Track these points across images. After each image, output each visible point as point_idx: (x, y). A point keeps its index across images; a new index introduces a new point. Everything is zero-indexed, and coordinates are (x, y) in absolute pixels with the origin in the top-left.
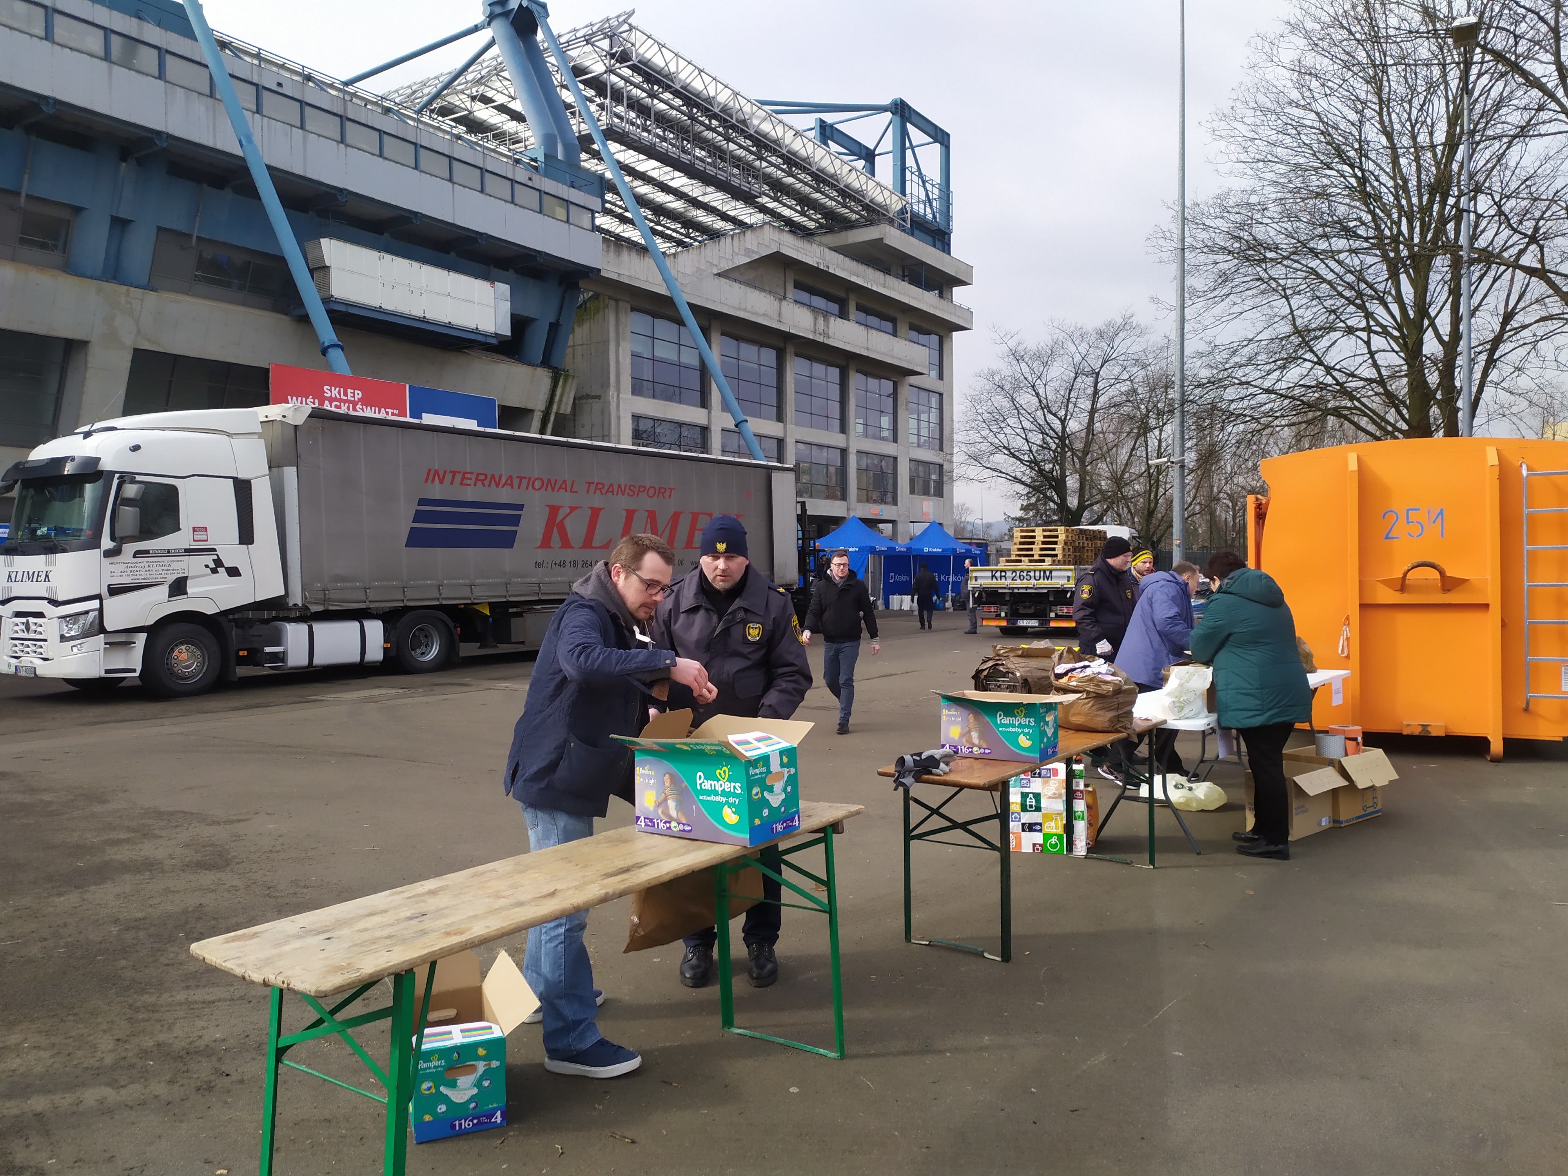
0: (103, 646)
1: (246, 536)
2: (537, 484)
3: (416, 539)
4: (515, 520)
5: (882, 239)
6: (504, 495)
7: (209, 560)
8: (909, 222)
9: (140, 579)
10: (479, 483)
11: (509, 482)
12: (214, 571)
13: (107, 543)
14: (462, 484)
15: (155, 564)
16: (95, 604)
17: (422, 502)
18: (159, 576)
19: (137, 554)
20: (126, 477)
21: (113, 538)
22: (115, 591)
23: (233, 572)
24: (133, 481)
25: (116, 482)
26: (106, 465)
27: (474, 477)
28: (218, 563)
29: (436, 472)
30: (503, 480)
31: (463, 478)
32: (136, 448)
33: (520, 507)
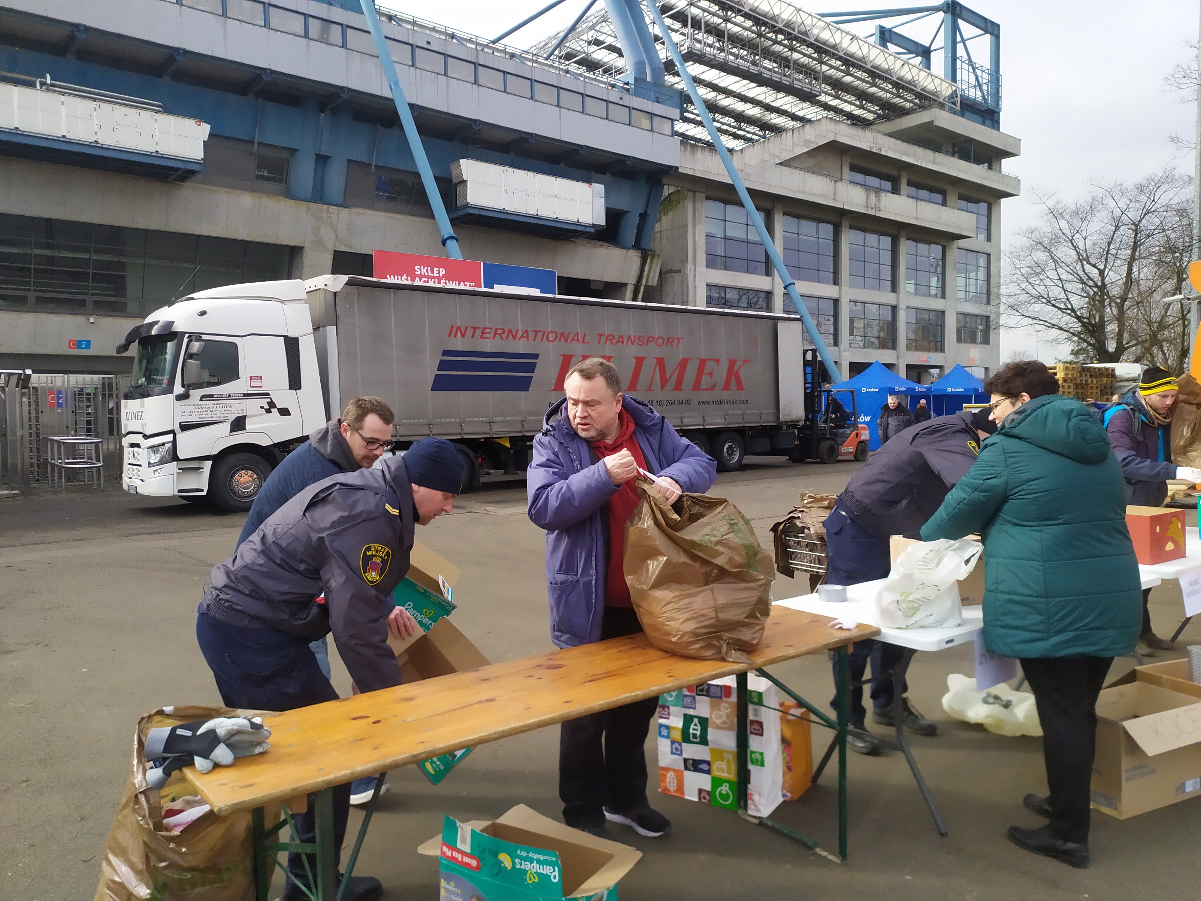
0: (176, 470)
1: (295, 383)
2: (551, 337)
3: (440, 384)
4: (531, 368)
5: (932, 122)
6: (521, 347)
7: (264, 402)
8: (958, 104)
9: (207, 418)
10: (497, 336)
11: (526, 335)
12: (268, 411)
13: (178, 389)
14: (482, 337)
15: (218, 406)
16: (170, 437)
17: (445, 353)
18: (222, 416)
19: (203, 398)
20: (195, 337)
21: (183, 386)
22: (185, 427)
23: (285, 412)
24: (199, 339)
25: (186, 340)
26: (178, 327)
27: (493, 331)
28: (272, 404)
29: (459, 328)
30: (520, 334)
31: (483, 332)
32: (203, 313)
33: (536, 356)
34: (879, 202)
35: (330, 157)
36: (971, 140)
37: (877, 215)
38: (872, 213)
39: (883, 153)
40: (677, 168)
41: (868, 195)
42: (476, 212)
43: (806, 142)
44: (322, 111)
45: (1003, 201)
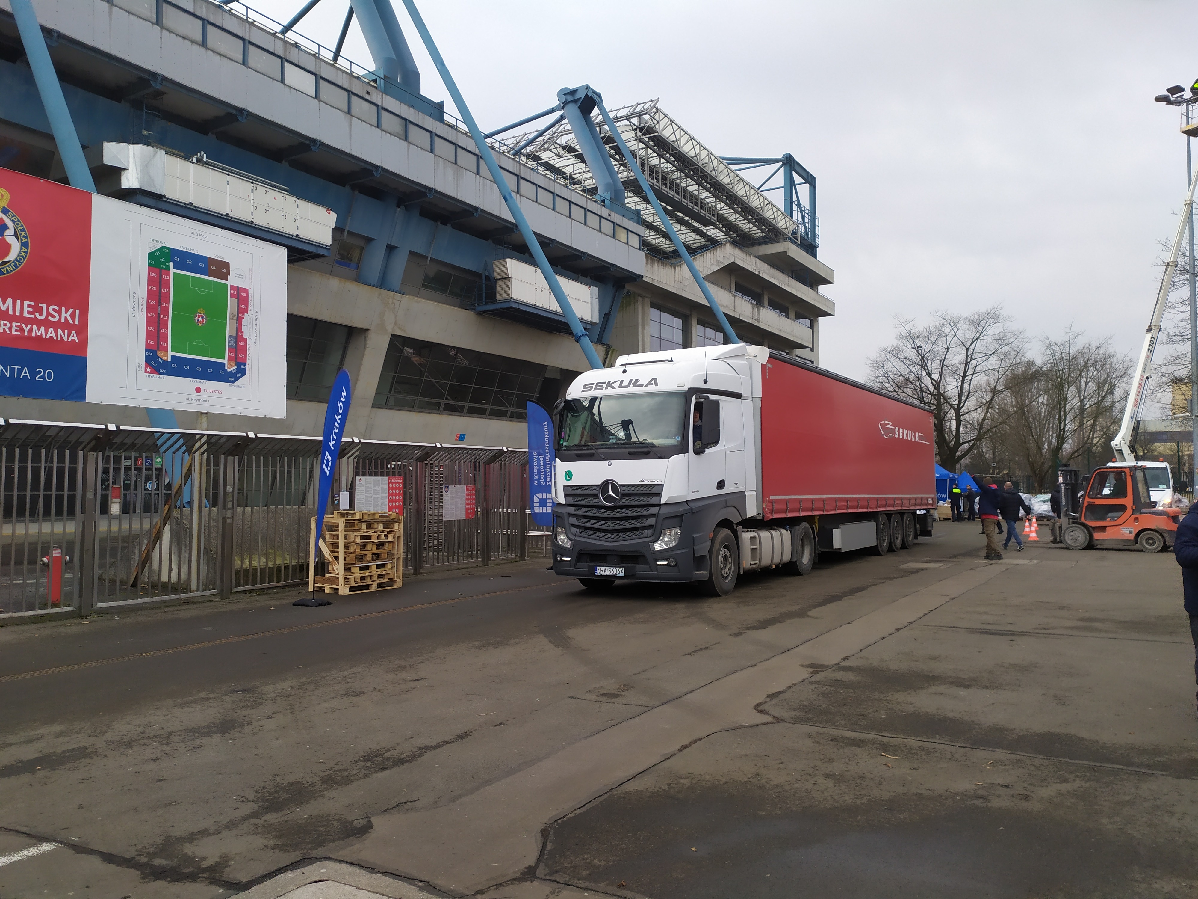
5: (786, 252)
8: (799, 239)
34: (759, 315)
35: (397, 247)
36: (807, 268)
37: (758, 325)
38: (755, 323)
39: (761, 275)
40: (642, 276)
41: (753, 309)
42: (515, 306)
43: (718, 262)
44: (398, 206)
45: (821, 319)
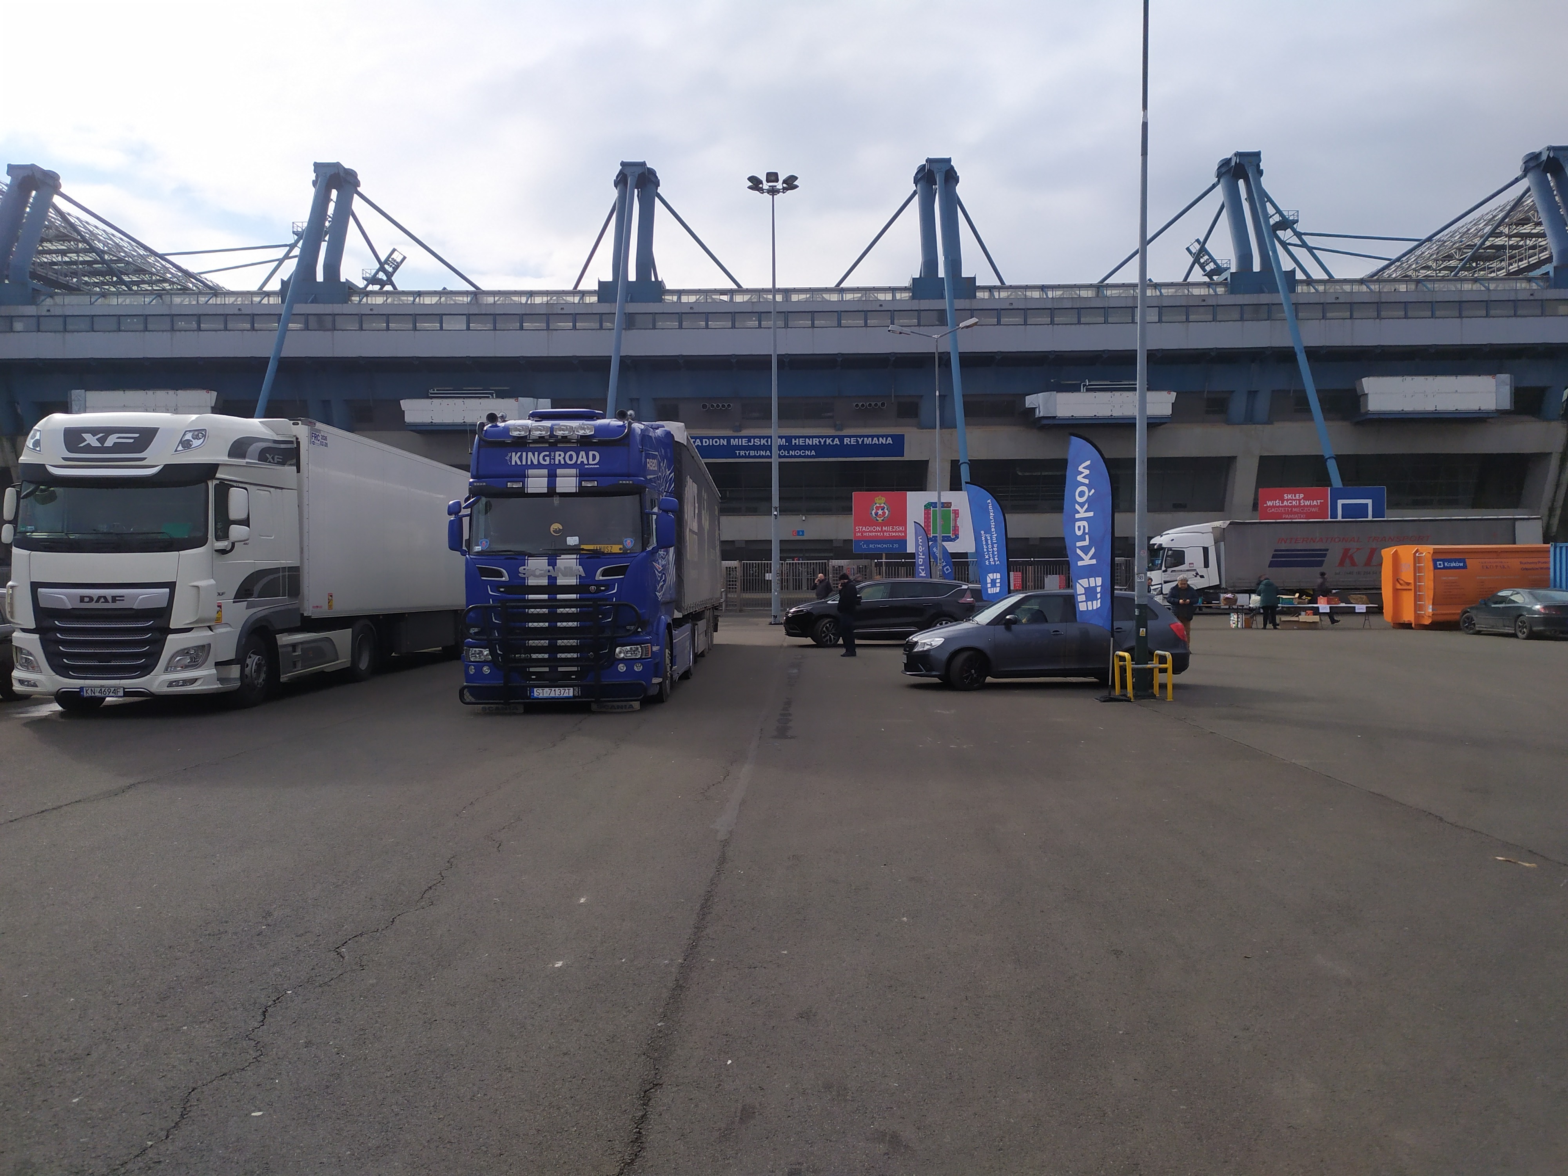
0: (1162, 598)
1: (1206, 565)
2: (1337, 540)
3: (1272, 564)
4: (1325, 555)
6: (1318, 546)
7: (1194, 573)
10: (1305, 542)
11: (1321, 540)
12: (1196, 576)
13: (1163, 568)
14: (1295, 542)
16: (1160, 586)
17: (1276, 551)
19: (1172, 571)
20: (1170, 549)
21: (1165, 567)
22: (1165, 582)
23: (1202, 577)
24: (1171, 550)
25: (1166, 550)
26: (1164, 546)
27: (1302, 540)
28: (1197, 574)
29: (1283, 539)
30: (1318, 539)
31: (1296, 540)
32: (1173, 540)
33: (1327, 550)
35: (1258, 391)
44: (1253, 364)
